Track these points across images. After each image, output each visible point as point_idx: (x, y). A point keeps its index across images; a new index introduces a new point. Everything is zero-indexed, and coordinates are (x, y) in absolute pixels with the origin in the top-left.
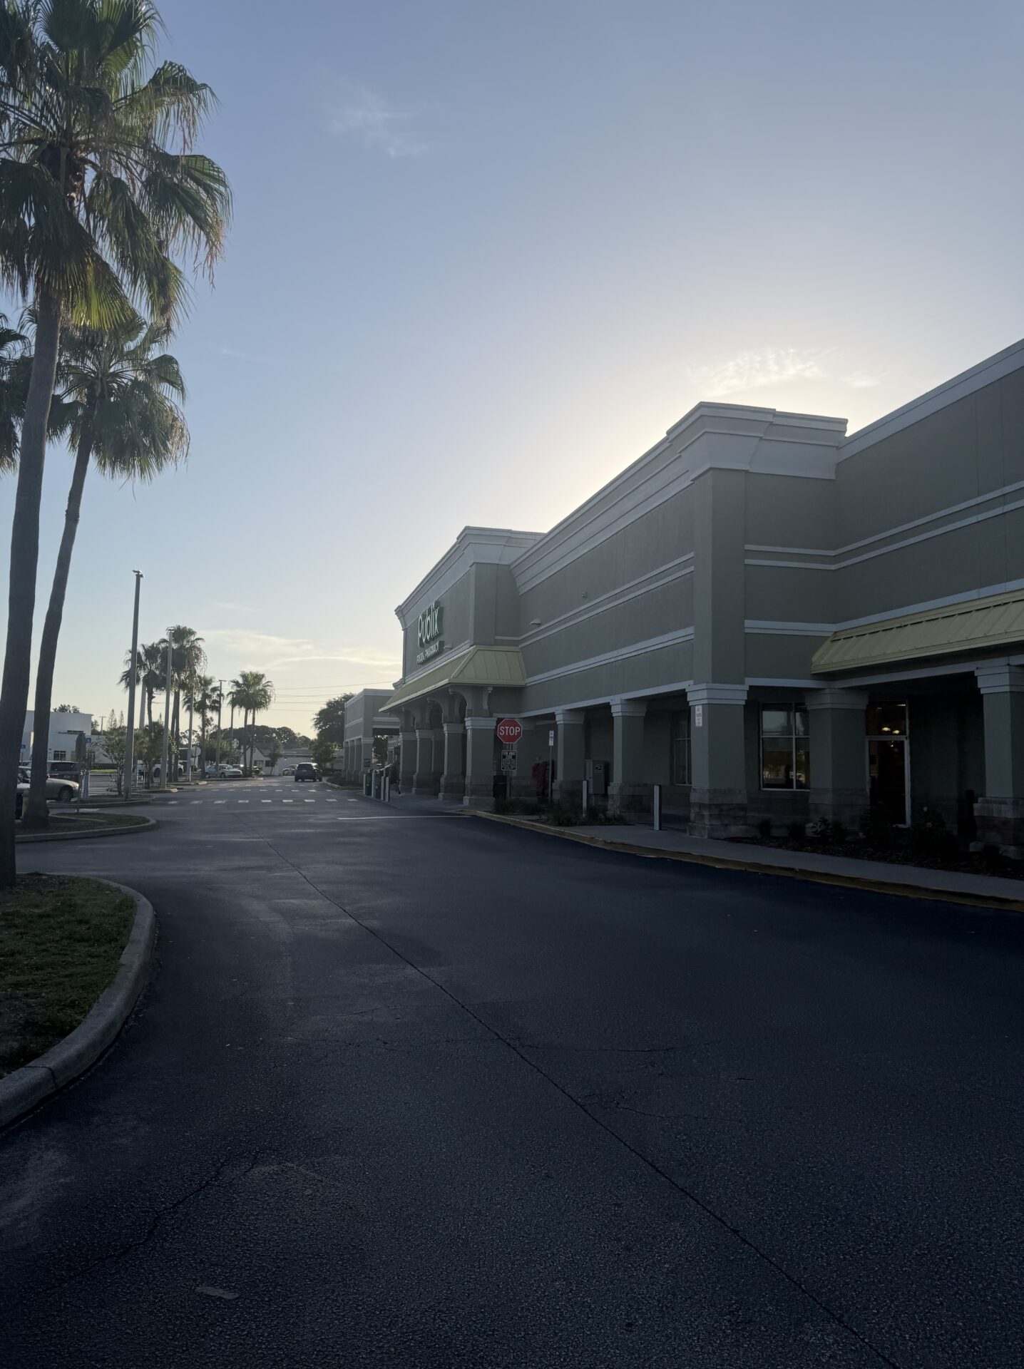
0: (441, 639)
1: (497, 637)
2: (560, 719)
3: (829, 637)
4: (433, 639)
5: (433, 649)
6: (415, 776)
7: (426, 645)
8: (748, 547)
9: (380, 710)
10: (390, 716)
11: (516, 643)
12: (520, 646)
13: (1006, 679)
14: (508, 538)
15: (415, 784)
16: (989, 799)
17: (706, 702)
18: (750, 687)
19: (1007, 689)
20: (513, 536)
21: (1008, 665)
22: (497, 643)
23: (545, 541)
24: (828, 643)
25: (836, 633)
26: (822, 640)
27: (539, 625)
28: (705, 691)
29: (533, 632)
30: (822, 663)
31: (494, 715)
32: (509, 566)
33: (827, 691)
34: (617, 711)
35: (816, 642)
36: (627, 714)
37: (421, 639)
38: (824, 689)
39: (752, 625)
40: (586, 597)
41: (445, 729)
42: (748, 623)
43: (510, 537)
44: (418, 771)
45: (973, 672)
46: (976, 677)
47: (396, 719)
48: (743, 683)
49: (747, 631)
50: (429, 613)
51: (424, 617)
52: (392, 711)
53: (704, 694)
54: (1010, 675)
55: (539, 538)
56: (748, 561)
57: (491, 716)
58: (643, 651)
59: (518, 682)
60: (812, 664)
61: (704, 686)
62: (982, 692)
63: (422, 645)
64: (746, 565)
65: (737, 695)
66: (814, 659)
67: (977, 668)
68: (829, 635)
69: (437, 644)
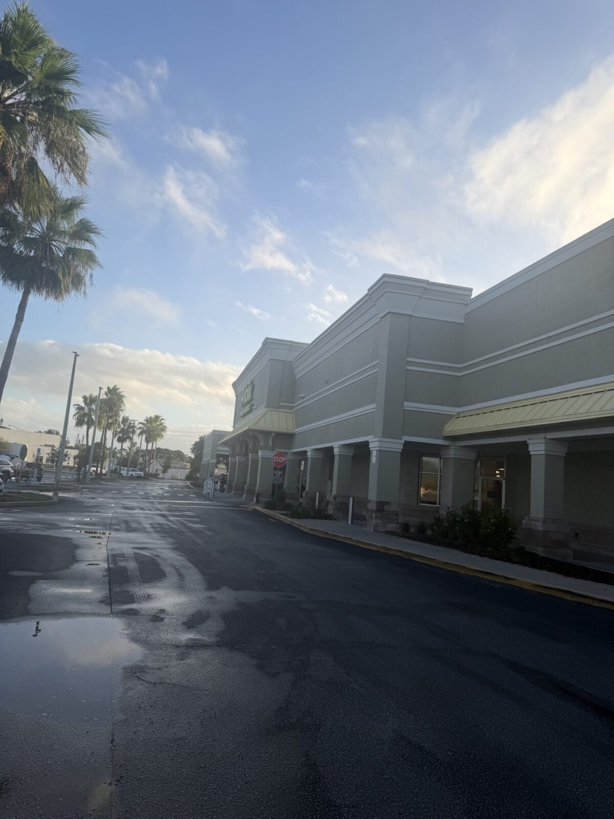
0: (252, 403)
1: (281, 404)
2: (309, 454)
3: (454, 416)
4: (248, 402)
5: (247, 409)
6: (234, 484)
7: (245, 406)
8: (409, 359)
9: (219, 443)
10: (224, 447)
11: (292, 408)
12: (294, 409)
13: (543, 447)
14: (291, 346)
15: (233, 489)
16: (531, 518)
17: (378, 449)
18: (405, 441)
19: (544, 452)
20: (294, 345)
21: (545, 438)
22: (280, 407)
23: (309, 348)
24: (454, 418)
25: (459, 413)
26: (451, 417)
27: (304, 397)
28: (378, 443)
29: (301, 401)
30: (449, 430)
31: (276, 449)
32: (291, 362)
33: (452, 447)
34: (336, 451)
35: (448, 418)
36: (340, 453)
37: (243, 402)
38: (450, 446)
39: (409, 405)
40: (327, 382)
41: (250, 456)
42: (406, 404)
43: (292, 345)
44: (236, 481)
45: (526, 441)
46: (528, 444)
47: (227, 449)
48: (401, 439)
49: (405, 408)
50: (248, 388)
51: (245, 390)
52: (225, 444)
53: (377, 444)
54: (545, 445)
55: (306, 346)
56: (408, 368)
57: (273, 450)
58: (352, 416)
59: (290, 430)
60: (443, 430)
61: (377, 439)
62: (531, 453)
63: (243, 406)
64: (407, 370)
65: (397, 446)
66: (445, 428)
67: (529, 439)
68: (455, 414)
69: (250, 405)
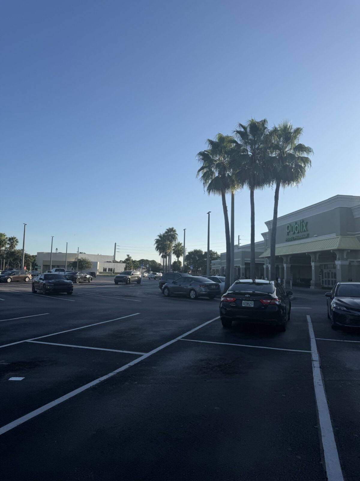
0: (307, 233)
1: (347, 233)
4: (301, 233)
5: (300, 236)
7: (296, 234)
9: (260, 257)
12: (355, 236)
31: (348, 260)
32: (350, 208)
37: (288, 232)
41: (313, 263)
43: (352, 198)
50: (297, 224)
51: (291, 225)
57: (347, 260)
63: (290, 235)
69: (305, 234)
